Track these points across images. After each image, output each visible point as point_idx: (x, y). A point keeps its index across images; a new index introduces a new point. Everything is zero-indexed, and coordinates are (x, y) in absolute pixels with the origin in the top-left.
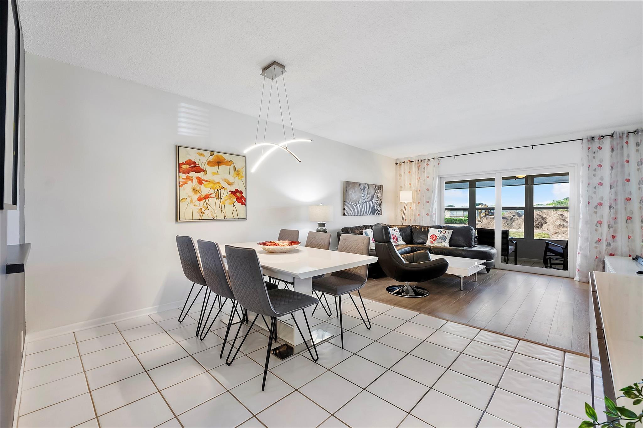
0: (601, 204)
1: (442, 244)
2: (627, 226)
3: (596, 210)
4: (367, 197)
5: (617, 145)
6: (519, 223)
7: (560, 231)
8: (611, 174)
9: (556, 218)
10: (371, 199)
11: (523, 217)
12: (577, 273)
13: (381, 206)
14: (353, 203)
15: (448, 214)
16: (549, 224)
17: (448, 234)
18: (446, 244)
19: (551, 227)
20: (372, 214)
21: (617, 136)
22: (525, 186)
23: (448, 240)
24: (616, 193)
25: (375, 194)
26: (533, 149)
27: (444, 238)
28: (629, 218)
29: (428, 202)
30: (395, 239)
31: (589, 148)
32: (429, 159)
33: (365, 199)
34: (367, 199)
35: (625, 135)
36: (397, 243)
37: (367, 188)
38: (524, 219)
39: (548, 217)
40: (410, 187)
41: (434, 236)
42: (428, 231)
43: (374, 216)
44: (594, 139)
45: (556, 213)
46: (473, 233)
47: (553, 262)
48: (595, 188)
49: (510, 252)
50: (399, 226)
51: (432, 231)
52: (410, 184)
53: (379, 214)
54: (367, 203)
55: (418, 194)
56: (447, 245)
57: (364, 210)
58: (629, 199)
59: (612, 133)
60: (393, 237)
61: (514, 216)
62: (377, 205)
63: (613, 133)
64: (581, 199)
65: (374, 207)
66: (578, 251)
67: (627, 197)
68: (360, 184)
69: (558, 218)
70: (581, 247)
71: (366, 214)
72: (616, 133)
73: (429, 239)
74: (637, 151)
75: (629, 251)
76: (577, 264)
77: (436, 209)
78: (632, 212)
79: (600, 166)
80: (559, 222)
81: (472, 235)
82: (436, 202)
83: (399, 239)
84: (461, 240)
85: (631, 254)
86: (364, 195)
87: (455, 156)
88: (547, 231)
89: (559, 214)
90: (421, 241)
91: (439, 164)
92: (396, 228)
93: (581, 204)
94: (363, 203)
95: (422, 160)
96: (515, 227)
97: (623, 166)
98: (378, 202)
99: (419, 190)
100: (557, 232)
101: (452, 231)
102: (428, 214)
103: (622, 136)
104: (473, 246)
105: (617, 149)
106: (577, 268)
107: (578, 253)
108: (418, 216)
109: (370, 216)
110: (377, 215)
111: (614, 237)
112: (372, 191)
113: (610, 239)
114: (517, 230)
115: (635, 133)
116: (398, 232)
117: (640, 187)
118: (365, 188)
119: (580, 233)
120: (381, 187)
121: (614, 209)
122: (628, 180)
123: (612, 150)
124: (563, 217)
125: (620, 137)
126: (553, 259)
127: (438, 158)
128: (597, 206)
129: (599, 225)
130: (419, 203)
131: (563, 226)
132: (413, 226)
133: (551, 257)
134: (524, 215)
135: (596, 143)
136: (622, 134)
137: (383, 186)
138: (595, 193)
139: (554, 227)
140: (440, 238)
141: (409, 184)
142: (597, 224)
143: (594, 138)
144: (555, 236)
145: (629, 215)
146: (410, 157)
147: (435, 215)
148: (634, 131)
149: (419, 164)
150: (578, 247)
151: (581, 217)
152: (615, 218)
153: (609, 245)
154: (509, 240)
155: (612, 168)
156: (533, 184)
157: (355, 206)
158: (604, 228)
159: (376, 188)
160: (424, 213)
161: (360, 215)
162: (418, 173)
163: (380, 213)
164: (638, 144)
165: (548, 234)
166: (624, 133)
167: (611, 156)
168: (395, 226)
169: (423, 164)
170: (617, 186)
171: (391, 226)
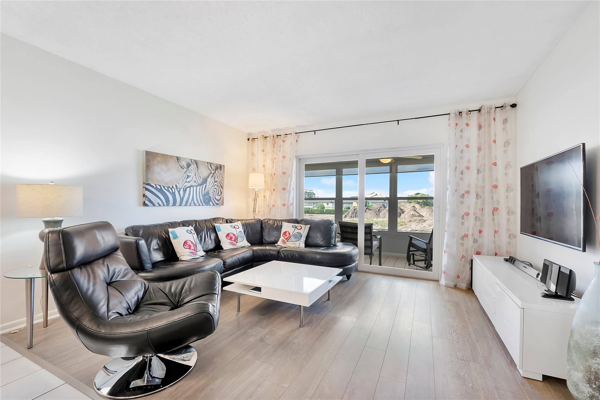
0: (468, 192)
1: (296, 243)
2: (493, 219)
3: (462, 200)
4: (194, 179)
5: (485, 122)
6: (385, 214)
7: (413, 219)
8: (478, 156)
9: (410, 209)
10: (203, 182)
11: (387, 208)
12: (443, 275)
13: (221, 193)
14: (164, 187)
15: (308, 206)
16: (405, 214)
17: (304, 230)
18: (300, 245)
19: (407, 216)
20: (204, 204)
21: (485, 111)
22: (389, 174)
23: (303, 239)
24: (484, 179)
25: (209, 176)
26: (398, 124)
27: (298, 237)
28: (495, 209)
29: (284, 189)
30: (233, 239)
31: (457, 124)
32: (286, 135)
33: (189, 182)
34: (195, 182)
35: (493, 110)
36: (235, 245)
37: (193, 166)
38: (389, 210)
39: (404, 208)
40: (264, 170)
41: (287, 234)
42: (281, 227)
43: (208, 207)
44: (461, 114)
45: (410, 205)
46: (333, 228)
47: (416, 258)
48: (462, 173)
49: (374, 249)
50: (245, 220)
51: (287, 227)
52: (264, 166)
53: (217, 204)
54: (195, 187)
55: (273, 178)
56: (303, 245)
57: (188, 198)
58: (496, 187)
59: (479, 108)
60: (231, 237)
61: (381, 207)
62: (214, 191)
63: (481, 107)
64: (448, 186)
65: (208, 193)
66: (445, 248)
67: (494, 183)
68: (178, 159)
69: (412, 209)
70: (447, 244)
71: (192, 204)
72: (484, 107)
73: (282, 238)
74: (504, 129)
75: (495, 247)
76: (443, 264)
77: (293, 198)
78: (498, 202)
79: (468, 146)
80: (412, 212)
81: (332, 231)
82: (293, 189)
83: (239, 239)
84: (318, 239)
85: (497, 252)
86: (188, 177)
87: (315, 131)
88: (404, 219)
89: (412, 206)
90: (273, 239)
91: (297, 141)
92: (239, 224)
93: (448, 193)
94: (186, 188)
95: (277, 136)
96: (382, 217)
97: (490, 147)
98: (216, 187)
99: (275, 174)
100: (411, 220)
101: (310, 225)
102: (284, 205)
103: (490, 111)
104: (333, 245)
105: (485, 126)
106: (443, 269)
107: (444, 251)
108: (273, 207)
109: (201, 207)
110: (214, 205)
111: (480, 232)
112: (204, 172)
113: (477, 234)
114: (383, 219)
115: (502, 108)
116: (241, 229)
117: (507, 172)
118: (189, 165)
119: (446, 228)
120: (221, 167)
121: (482, 198)
122: (495, 164)
123: (480, 127)
124: (414, 208)
125: (488, 112)
126: (416, 255)
127: (296, 133)
128: (463, 194)
129: (465, 217)
130: (274, 190)
131: (414, 216)
132: (264, 220)
133: (414, 253)
134: (388, 207)
135: (465, 119)
136: (490, 109)
137: (224, 166)
138: (462, 179)
139: (408, 216)
140: (295, 236)
141: (262, 165)
142: (463, 216)
143: (461, 112)
144: (409, 224)
145: (495, 206)
146: (264, 132)
147: (293, 205)
148: (501, 106)
149: (274, 140)
150: (445, 244)
151: (448, 207)
152: (482, 209)
153: (475, 241)
154: (373, 236)
155: (479, 149)
156: (397, 172)
157: (169, 191)
158: (470, 222)
159: (211, 168)
160: (279, 203)
161: (180, 205)
162: (274, 151)
163: (220, 202)
164: (505, 121)
165: (404, 222)
166: (492, 108)
167: (479, 135)
168: (239, 220)
169: (279, 141)
170: (484, 170)
171: (232, 220)
